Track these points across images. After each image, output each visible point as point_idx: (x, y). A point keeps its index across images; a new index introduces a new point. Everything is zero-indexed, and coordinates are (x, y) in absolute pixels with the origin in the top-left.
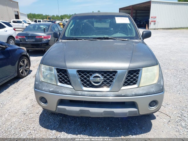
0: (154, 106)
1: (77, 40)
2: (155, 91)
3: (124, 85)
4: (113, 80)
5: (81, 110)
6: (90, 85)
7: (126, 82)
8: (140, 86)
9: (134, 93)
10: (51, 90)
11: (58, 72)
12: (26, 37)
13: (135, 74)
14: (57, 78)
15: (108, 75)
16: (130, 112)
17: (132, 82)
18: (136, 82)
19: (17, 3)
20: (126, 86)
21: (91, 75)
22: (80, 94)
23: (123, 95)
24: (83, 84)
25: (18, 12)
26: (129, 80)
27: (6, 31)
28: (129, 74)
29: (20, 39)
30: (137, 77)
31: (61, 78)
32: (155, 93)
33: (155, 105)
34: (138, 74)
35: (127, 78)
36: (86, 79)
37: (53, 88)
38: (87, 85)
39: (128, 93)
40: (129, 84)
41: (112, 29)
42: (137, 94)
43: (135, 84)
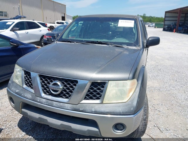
0: (121, 130)
1: (71, 42)
2: (121, 112)
3: (85, 98)
4: (73, 91)
5: (40, 118)
6: (50, 93)
7: (87, 95)
8: (104, 102)
9: (93, 110)
10: (17, 91)
11: (25, 74)
12: (52, 37)
13: (99, 87)
14: (24, 80)
15: (69, 84)
16: (89, 131)
17: (95, 96)
18: (101, 96)
19: (65, 5)
20: (88, 99)
21: (52, 81)
22: (38, 100)
23: (81, 109)
24: (43, 90)
25: (65, 14)
26: (91, 93)
27: (41, 31)
28: (92, 87)
29: (47, 38)
30: (102, 91)
31: (26, 81)
32: (122, 114)
33: (123, 129)
34: (103, 87)
35: (89, 91)
36: (46, 85)
37: (19, 90)
38: (47, 92)
39: (88, 108)
40: (91, 98)
41: (110, 33)
42: (97, 112)
43: (98, 98)
